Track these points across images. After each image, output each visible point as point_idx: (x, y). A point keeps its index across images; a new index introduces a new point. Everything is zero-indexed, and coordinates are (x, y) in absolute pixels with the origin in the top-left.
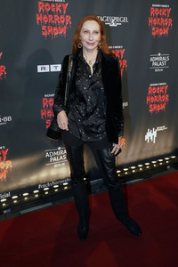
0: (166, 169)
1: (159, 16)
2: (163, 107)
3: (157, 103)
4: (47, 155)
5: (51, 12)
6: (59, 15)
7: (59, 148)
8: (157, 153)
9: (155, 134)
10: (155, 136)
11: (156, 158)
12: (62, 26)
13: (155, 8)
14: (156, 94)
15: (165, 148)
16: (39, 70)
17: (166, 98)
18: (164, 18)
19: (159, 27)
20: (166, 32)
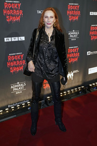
0: (79, 94)
1: (73, 10)
2: (76, 60)
3: (73, 58)
4: (12, 87)
5: (11, 9)
6: (16, 10)
7: (18, 83)
8: (74, 85)
9: (72, 74)
10: (73, 76)
11: (73, 88)
12: (18, 16)
13: (71, 5)
14: (72, 53)
15: (78, 82)
16: (5, 41)
17: (78, 55)
18: (76, 11)
19: (73, 16)
20: (77, 18)
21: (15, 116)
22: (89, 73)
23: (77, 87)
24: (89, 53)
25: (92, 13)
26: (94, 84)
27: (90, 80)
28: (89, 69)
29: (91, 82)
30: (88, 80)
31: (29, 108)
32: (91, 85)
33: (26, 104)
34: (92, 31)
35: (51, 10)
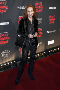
0: (42, 57)
1: (38, 6)
2: (41, 36)
5: (1, 5)
6: (4, 6)
7: (5, 51)
11: (39, 53)
12: (5, 9)
13: (37, 3)
15: (42, 49)
17: (42, 33)
18: (40, 6)
20: (41, 11)
21: (3, 71)
22: (48, 44)
23: (41, 53)
24: (48, 32)
25: (50, 8)
26: (51, 51)
27: (49, 48)
28: (49, 42)
29: (50, 50)
30: (48, 48)
31: (12, 66)
32: (49, 51)
33: (10, 63)
34: (50, 18)
35: (31, 7)
